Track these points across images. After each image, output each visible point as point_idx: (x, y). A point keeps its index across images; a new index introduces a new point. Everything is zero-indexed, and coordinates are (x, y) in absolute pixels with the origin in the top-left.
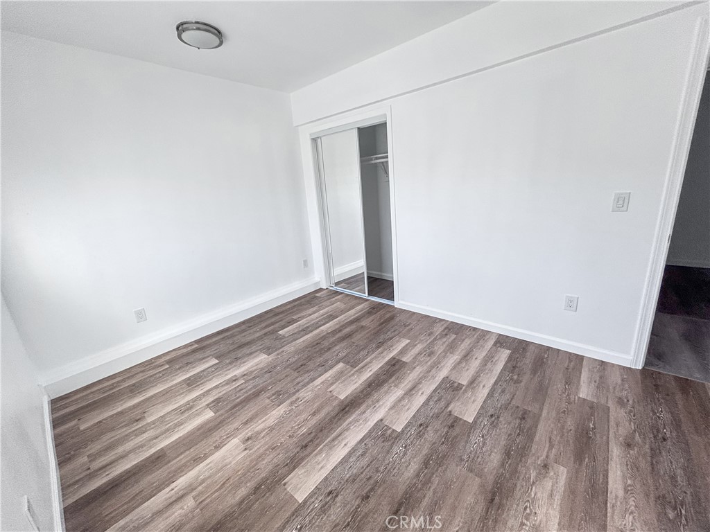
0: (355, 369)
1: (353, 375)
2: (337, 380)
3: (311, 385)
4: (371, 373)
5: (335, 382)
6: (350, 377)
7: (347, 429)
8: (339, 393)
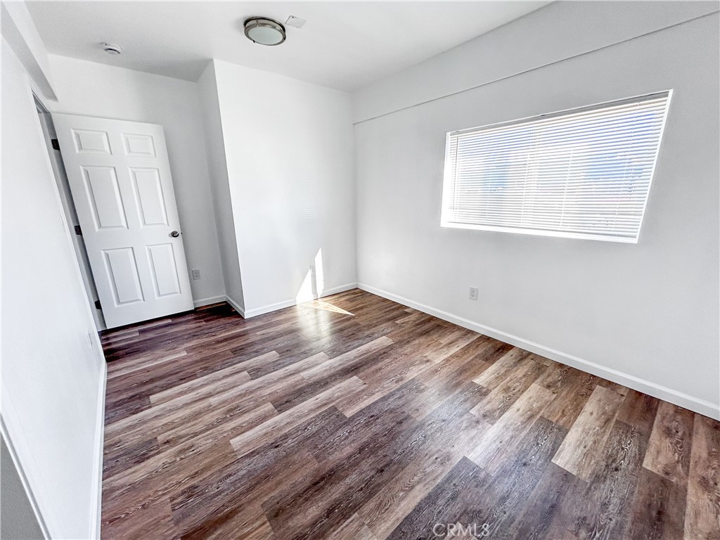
0: (334, 404)
1: (338, 398)
2: (358, 394)
3: (385, 394)
4: (317, 396)
5: (359, 392)
6: (342, 396)
7: (356, 357)
8: (357, 381)
